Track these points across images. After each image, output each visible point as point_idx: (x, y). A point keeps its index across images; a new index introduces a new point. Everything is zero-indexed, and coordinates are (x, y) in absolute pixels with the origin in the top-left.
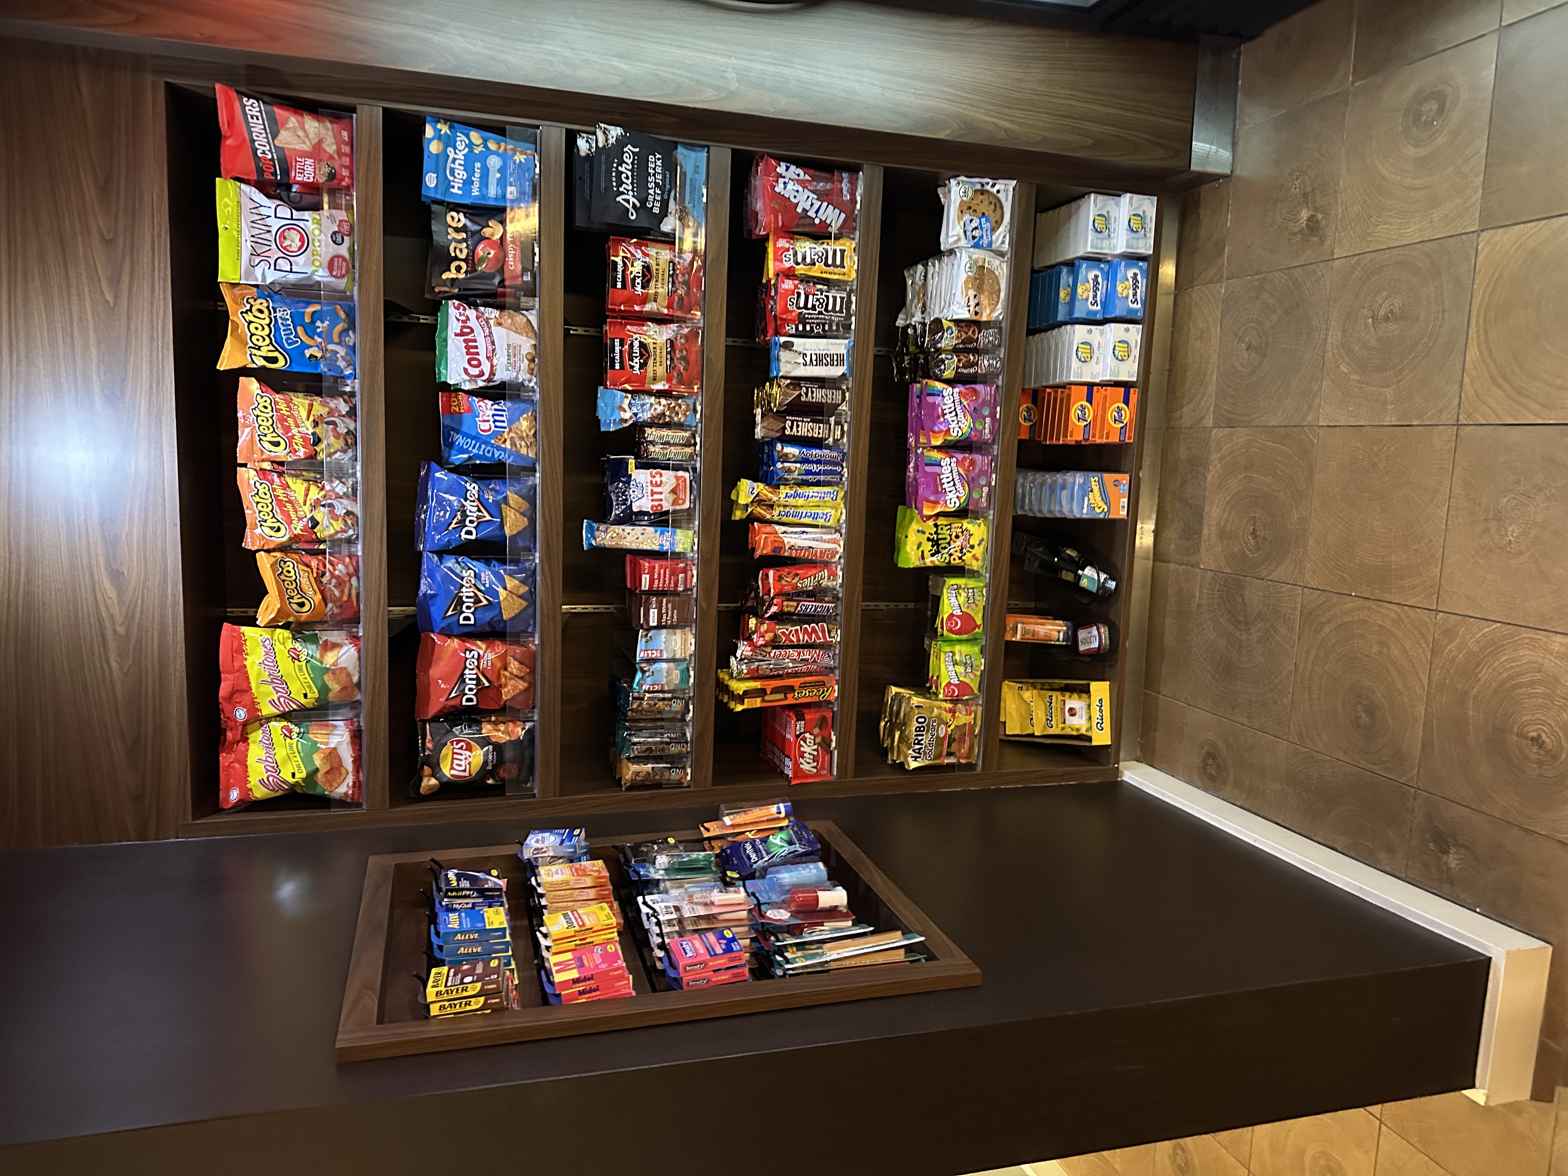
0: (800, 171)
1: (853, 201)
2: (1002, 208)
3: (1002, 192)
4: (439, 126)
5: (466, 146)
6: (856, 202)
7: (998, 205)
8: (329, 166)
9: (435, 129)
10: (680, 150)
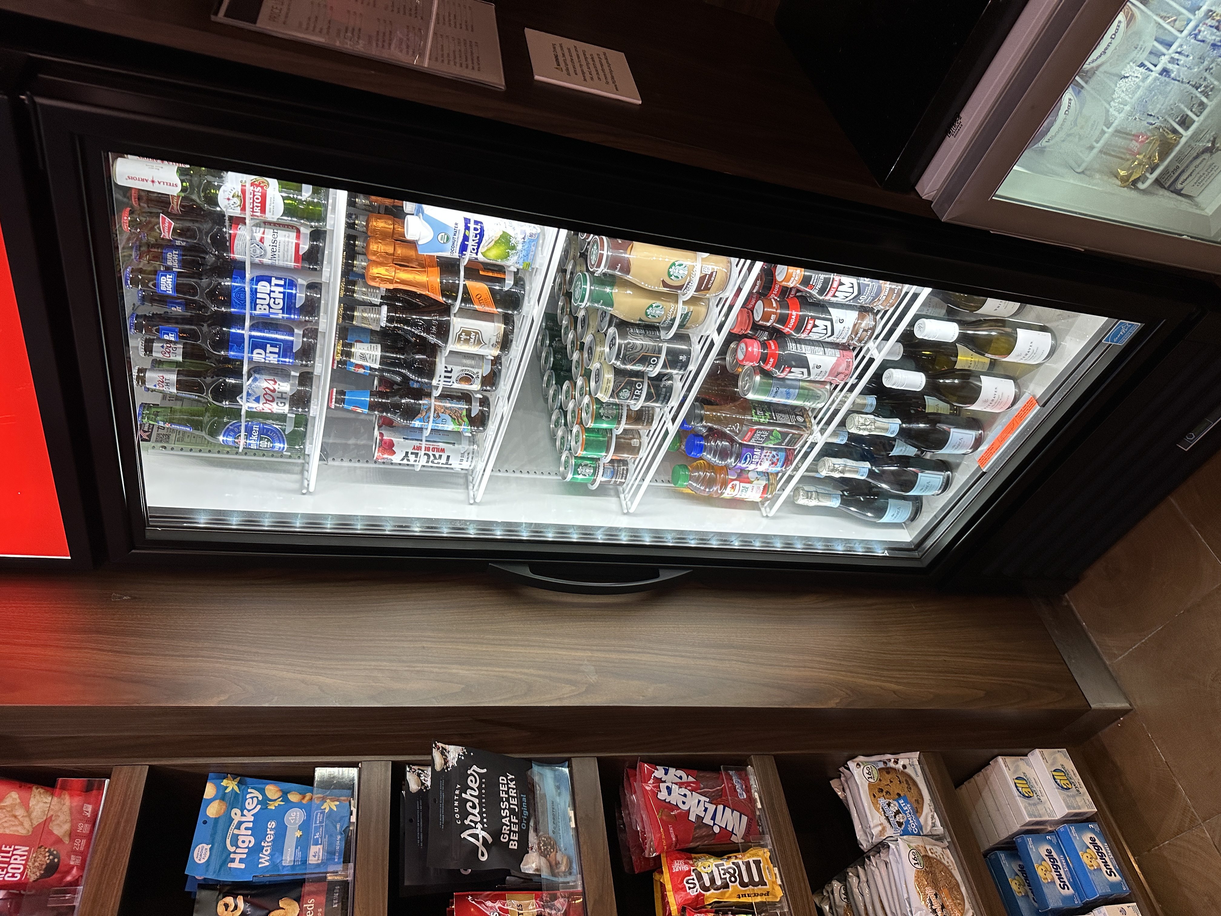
0: (680, 773)
1: (751, 800)
2: (915, 784)
3: (908, 766)
4: (225, 783)
5: (259, 803)
6: (755, 801)
7: (910, 782)
8: (51, 854)
9: (218, 787)
10: (536, 769)
